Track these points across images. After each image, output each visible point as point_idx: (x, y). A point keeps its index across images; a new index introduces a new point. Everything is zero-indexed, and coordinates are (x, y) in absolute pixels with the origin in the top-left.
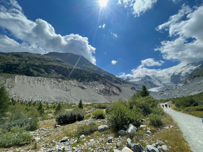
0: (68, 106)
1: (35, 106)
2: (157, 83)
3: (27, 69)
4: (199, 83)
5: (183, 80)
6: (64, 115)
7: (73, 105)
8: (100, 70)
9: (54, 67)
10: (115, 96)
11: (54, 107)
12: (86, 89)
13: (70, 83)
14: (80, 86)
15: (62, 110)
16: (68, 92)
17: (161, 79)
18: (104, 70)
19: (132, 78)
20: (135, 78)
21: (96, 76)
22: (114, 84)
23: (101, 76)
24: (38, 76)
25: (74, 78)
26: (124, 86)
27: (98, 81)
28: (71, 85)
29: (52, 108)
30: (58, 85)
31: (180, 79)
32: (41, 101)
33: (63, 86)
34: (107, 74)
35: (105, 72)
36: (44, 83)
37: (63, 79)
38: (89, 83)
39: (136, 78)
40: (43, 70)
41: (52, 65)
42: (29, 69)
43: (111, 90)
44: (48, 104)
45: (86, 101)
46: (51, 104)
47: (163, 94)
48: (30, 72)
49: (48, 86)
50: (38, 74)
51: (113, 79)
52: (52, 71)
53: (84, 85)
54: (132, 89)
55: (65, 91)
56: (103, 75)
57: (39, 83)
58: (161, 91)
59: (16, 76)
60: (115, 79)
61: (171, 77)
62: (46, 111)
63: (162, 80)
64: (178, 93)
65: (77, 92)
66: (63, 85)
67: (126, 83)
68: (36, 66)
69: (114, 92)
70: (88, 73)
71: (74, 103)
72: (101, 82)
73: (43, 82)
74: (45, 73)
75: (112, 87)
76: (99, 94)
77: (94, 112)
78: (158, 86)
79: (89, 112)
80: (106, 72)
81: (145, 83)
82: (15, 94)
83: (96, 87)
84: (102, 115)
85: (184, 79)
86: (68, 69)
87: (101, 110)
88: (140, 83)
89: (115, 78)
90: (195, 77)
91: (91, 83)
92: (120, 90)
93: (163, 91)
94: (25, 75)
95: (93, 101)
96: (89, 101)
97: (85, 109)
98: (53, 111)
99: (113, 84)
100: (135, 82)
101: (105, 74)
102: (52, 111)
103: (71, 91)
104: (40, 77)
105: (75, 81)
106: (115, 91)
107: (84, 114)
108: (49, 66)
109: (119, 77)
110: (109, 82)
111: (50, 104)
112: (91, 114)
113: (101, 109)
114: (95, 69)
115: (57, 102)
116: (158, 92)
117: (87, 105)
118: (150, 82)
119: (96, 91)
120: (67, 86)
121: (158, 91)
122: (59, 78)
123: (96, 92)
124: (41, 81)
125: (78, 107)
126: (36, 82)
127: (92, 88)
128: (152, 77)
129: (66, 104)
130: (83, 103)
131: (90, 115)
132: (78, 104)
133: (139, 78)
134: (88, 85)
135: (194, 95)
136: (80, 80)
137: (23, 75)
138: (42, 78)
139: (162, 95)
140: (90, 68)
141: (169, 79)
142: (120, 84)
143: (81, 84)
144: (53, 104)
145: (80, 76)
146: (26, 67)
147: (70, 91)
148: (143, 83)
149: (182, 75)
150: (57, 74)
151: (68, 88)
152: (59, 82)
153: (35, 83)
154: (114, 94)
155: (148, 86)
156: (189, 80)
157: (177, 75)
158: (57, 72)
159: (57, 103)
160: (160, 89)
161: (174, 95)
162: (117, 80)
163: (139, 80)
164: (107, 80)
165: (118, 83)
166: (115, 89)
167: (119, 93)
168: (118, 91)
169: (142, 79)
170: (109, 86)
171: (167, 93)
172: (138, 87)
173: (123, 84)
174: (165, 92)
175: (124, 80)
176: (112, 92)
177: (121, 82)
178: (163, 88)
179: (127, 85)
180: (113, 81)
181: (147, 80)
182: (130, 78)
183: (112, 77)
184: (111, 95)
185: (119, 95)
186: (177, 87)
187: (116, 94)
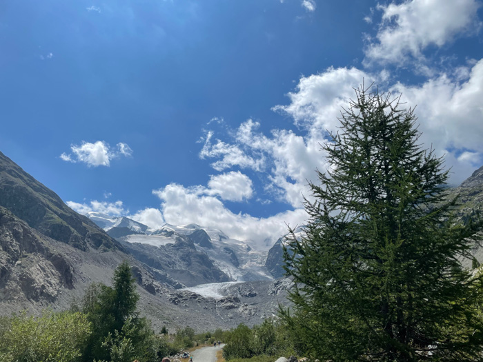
10: (33, 306)
17: (242, 255)
19: (144, 228)
20: (152, 230)
22: (46, 243)
26: (96, 260)
39: (156, 233)
43: (15, 271)
47: (235, 310)
51: (50, 214)
58: (229, 300)
60: (58, 220)
63: (244, 258)
67: (108, 246)
69: (33, 281)
75: (31, 256)
78: (226, 279)
80: (18, 172)
81: (186, 258)
89: (60, 211)
92: (68, 279)
93: (237, 300)
99: (41, 240)
101: (12, 178)
106: (39, 278)
110: (21, 224)
116: (222, 301)
118: (204, 260)
121: (220, 297)
128: (213, 240)
139: (230, 315)
142: (76, 246)
148: (177, 258)
154: (27, 295)
160: (228, 290)
161: (263, 317)
162: (70, 226)
163: (165, 244)
164: (10, 213)
165: (67, 243)
166: (43, 269)
167: (56, 293)
168: (54, 282)
169: (180, 240)
170: (11, 247)
171: (247, 305)
172: (155, 270)
173: (93, 247)
174: (242, 302)
175: (104, 232)
176: (18, 283)
177: (83, 240)
178: (241, 286)
179: (110, 253)
180: (45, 224)
181: (195, 249)
182: (134, 226)
183: (44, 204)
184: (10, 299)
185: (56, 302)
186: (279, 291)
187: (42, 293)
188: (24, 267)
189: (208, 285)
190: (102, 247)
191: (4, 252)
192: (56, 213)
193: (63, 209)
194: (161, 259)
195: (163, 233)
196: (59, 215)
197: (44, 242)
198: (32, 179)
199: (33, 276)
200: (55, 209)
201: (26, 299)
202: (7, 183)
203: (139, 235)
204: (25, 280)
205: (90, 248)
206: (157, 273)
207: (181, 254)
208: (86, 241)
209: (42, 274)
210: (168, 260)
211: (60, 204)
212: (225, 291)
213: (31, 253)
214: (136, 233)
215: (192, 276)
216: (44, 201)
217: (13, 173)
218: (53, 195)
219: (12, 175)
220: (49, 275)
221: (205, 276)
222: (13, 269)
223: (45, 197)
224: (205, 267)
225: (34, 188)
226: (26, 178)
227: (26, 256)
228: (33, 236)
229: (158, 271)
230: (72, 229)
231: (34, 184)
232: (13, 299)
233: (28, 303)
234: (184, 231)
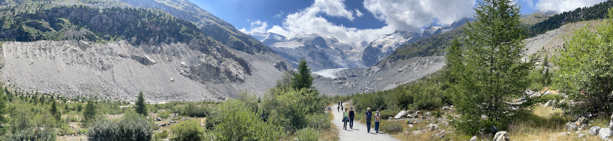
0: (111, 107)
1: (44, 104)
2: (338, 60)
3: (18, 27)
4: (401, 70)
5: (381, 61)
6: (105, 128)
7: (120, 104)
8: (192, 9)
9: (67, 12)
10: (234, 85)
11: (80, 109)
12: (153, 64)
13: (111, 49)
14: (137, 55)
15: (97, 116)
16: (108, 72)
17: (347, 52)
18: (204, 11)
19: (283, 38)
20: (289, 39)
21: (181, 26)
22: (233, 52)
23: (195, 27)
24: (39, 38)
25: (119, 35)
26: (260, 59)
27: (188, 43)
28: (111, 54)
29: (76, 111)
30: (81, 56)
31: (378, 58)
32: (54, 94)
33: (93, 57)
34: (213, 22)
35: (207, 17)
36: (53, 54)
37: (91, 40)
38: (161, 48)
39: (291, 40)
40: (45, 24)
41: (62, 8)
42: (21, 27)
43: (222, 68)
44: (65, 101)
45: (153, 97)
46: (72, 100)
47: (344, 85)
48: (24, 32)
49: (61, 60)
50: (39, 34)
51: (231, 36)
52: (63, 23)
53: (148, 52)
54: (278, 66)
55: (100, 70)
56: (202, 26)
57: (44, 55)
58: (340, 79)
59: (4, 44)
60: (236, 39)
61: (365, 50)
62: (64, 117)
63: (348, 54)
64: (369, 85)
65: (130, 71)
66: (94, 55)
67: (265, 50)
68: (31, 16)
69: (231, 73)
70: (158, 18)
71: (123, 99)
72: (197, 45)
73: (50, 52)
74: (51, 29)
75: (227, 60)
76: (190, 77)
77: (177, 125)
78: (337, 67)
79: (163, 125)
80: (210, 16)
81: (312, 55)
82: (9, 81)
83: (180, 58)
84: (196, 133)
85: (383, 58)
86: (101, 11)
87: (194, 120)
88: (300, 54)
89: (236, 34)
90: (398, 57)
91: (165, 47)
92: (248, 70)
93: (344, 79)
94: (17, 41)
95: (173, 96)
96: (161, 96)
97: (152, 117)
98: (79, 117)
99: (230, 51)
100: (288, 49)
101: (209, 20)
102: (76, 117)
103: (115, 68)
104: (43, 41)
105: (122, 42)
106: (234, 71)
107: (151, 130)
108: (55, 10)
109: (247, 33)
110: (219, 44)
111: (69, 101)
112: (168, 130)
113: (192, 118)
114: (177, 8)
115: (84, 96)
116: (336, 79)
117: (156, 106)
118: (323, 55)
119: (182, 71)
120: (103, 58)
121: (334, 77)
122: (83, 39)
123: (181, 74)
124: (45, 49)
125: (133, 110)
126: (37, 52)
127: (170, 61)
128: (328, 43)
129: (105, 102)
130: (147, 100)
131: (165, 132)
132: (134, 103)
133: (300, 40)
134: (159, 53)
135: (389, 90)
136: (134, 39)
137: (14, 41)
138: (48, 43)
139: (341, 87)
140: (164, 5)
141: (361, 54)
142: (248, 52)
143: (140, 51)
144: (75, 100)
145: (136, 28)
146: (14, 23)
147: (111, 70)
148: (306, 55)
149: (384, 50)
150: (76, 30)
151: (105, 62)
152: (84, 48)
153: (35, 55)
154: (230, 80)
155: (317, 64)
156: (390, 62)
157: (374, 48)
158: (76, 23)
159: (84, 98)
160: (339, 73)
161: (360, 88)
162: (242, 42)
163: (297, 47)
164: (213, 39)
165: (243, 51)
166: (234, 66)
167: (243, 78)
168: (241, 72)
169: (307, 44)
170: (217, 56)
171: (350, 82)
172: (294, 62)
173: (257, 52)
174: (347, 80)
175: (261, 43)
176: (225, 74)
177: (251, 49)
178: (347, 71)
179: (266, 55)
180: (230, 42)
181: (317, 49)
182: (277, 38)
183: (227, 32)
184: (223, 82)
185: (245, 83)
186: (370, 74)
187: (237, 78)
188: (226, 66)
189: (326, 70)
190: (262, 51)
191: (215, 59)
192: (234, 35)
193: (237, 33)
194: (297, 56)
195: (295, 40)
196: (236, 36)
197: (232, 52)
198: (218, 19)
199: (231, 70)
200: (233, 33)
201: (230, 82)
202: (207, 24)
203: (282, 42)
204: (228, 72)
205: (256, 53)
206: (295, 64)
207: (308, 52)
208: (252, 49)
209: (235, 69)
210: (300, 56)
211: (235, 30)
212: (337, 73)
213: (227, 58)
214: (279, 41)
215: (316, 65)
216: (226, 30)
217: (209, 18)
218: (230, 25)
219: (208, 19)
220: (238, 69)
221: (324, 65)
222: (221, 67)
223: (226, 27)
224: (324, 60)
225: (220, 23)
226: (215, 19)
227: (225, 60)
228: (226, 49)
229: (295, 63)
230: (244, 43)
231: (220, 21)
232: (225, 82)
233: (231, 84)
234: (309, 38)
